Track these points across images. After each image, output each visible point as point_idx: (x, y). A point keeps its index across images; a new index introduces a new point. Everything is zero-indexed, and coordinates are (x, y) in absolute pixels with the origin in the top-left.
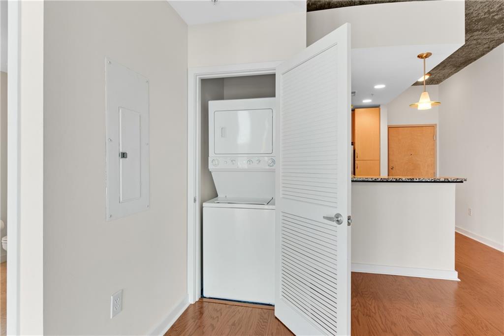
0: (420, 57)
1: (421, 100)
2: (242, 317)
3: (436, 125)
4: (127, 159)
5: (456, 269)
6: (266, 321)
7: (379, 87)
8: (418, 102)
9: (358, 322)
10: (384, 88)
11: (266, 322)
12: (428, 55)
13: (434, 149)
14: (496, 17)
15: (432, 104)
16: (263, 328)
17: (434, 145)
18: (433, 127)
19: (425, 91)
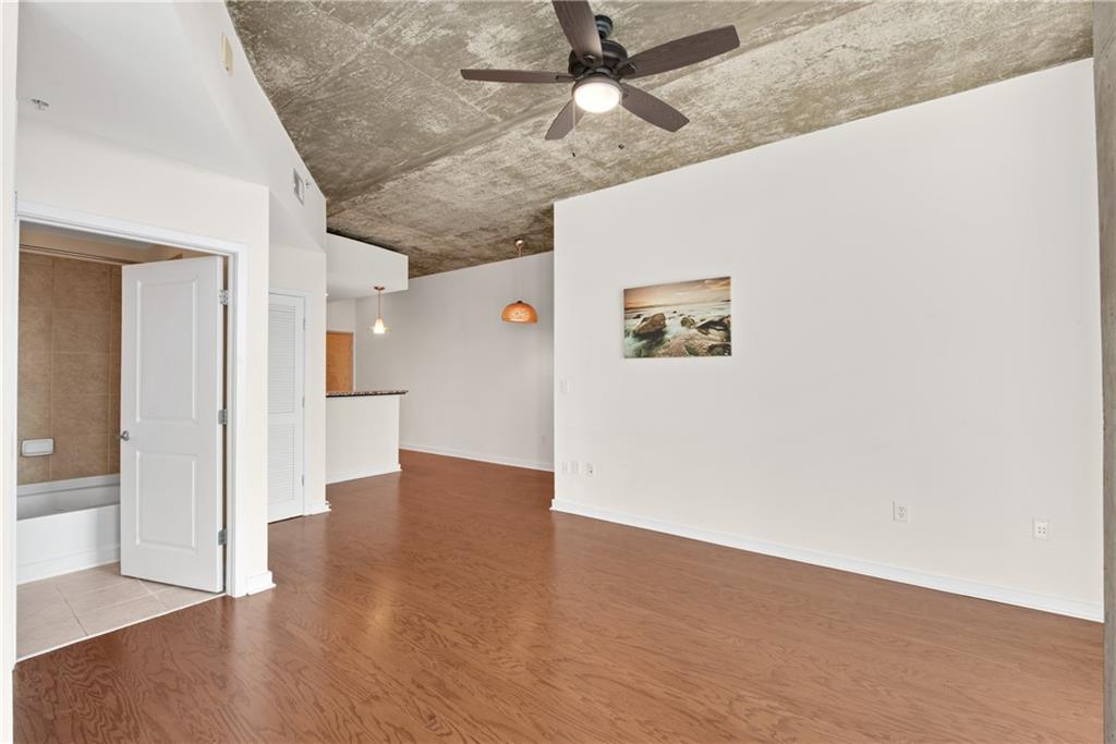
0: (376, 288)
1: (376, 324)
3: (353, 334)
12: (382, 289)
15: (385, 330)
18: (351, 335)
19: (379, 318)
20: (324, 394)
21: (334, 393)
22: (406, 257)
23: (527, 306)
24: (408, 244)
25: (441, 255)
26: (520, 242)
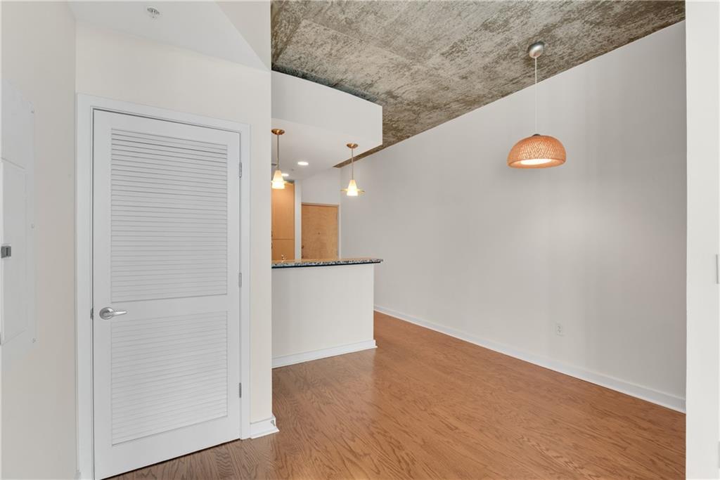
0: (349, 146)
1: (350, 187)
2: (191, 466)
3: (338, 206)
4: (10, 258)
5: (374, 338)
6: (226, 455)
7: (303, 163)
8: (347, 188)
9: (322, 412)
10: (306, 166)
11: (228, 457)
12: (355, 146)
13: (337, 229)
14: (394, 125)
15: (359, 192)
16: (229, 466)
17: (337, 224)
18: (336, 207)
19: (353, 179)
20: (269, 263)
21: (282, 262)
22: (381, 107)
23: (548, 139)
24: (381, 88)
25: (418, 104)
26: (537, 48)
